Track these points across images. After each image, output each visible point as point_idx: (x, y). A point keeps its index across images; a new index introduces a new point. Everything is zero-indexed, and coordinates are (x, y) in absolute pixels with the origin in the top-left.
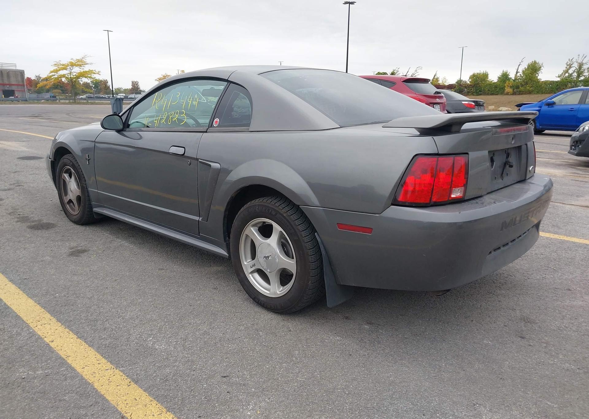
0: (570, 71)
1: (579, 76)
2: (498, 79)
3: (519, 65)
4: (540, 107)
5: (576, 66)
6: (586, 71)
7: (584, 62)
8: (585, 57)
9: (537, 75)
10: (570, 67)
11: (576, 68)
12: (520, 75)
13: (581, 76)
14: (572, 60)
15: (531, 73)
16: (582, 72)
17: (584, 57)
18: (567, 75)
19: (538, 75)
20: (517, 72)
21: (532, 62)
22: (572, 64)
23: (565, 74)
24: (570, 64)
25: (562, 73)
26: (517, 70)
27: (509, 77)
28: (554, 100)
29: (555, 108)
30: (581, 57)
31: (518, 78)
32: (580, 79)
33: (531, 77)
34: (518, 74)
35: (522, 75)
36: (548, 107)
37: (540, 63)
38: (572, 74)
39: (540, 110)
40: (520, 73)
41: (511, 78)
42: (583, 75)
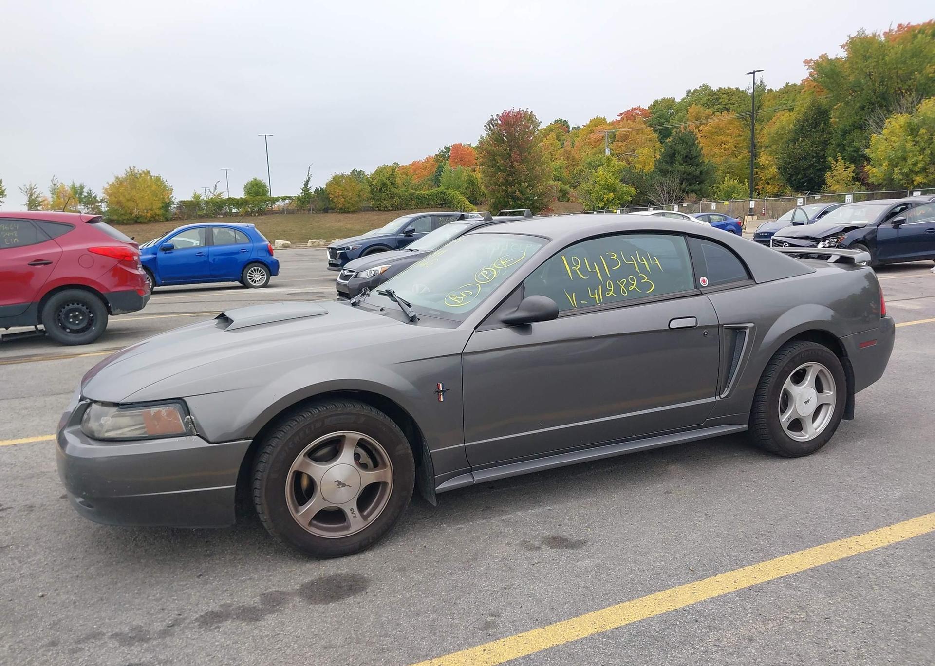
4: (155, 254)
28: (170, 242)
29: (175, 253)
36: (165, 253)
39: (156, 257)
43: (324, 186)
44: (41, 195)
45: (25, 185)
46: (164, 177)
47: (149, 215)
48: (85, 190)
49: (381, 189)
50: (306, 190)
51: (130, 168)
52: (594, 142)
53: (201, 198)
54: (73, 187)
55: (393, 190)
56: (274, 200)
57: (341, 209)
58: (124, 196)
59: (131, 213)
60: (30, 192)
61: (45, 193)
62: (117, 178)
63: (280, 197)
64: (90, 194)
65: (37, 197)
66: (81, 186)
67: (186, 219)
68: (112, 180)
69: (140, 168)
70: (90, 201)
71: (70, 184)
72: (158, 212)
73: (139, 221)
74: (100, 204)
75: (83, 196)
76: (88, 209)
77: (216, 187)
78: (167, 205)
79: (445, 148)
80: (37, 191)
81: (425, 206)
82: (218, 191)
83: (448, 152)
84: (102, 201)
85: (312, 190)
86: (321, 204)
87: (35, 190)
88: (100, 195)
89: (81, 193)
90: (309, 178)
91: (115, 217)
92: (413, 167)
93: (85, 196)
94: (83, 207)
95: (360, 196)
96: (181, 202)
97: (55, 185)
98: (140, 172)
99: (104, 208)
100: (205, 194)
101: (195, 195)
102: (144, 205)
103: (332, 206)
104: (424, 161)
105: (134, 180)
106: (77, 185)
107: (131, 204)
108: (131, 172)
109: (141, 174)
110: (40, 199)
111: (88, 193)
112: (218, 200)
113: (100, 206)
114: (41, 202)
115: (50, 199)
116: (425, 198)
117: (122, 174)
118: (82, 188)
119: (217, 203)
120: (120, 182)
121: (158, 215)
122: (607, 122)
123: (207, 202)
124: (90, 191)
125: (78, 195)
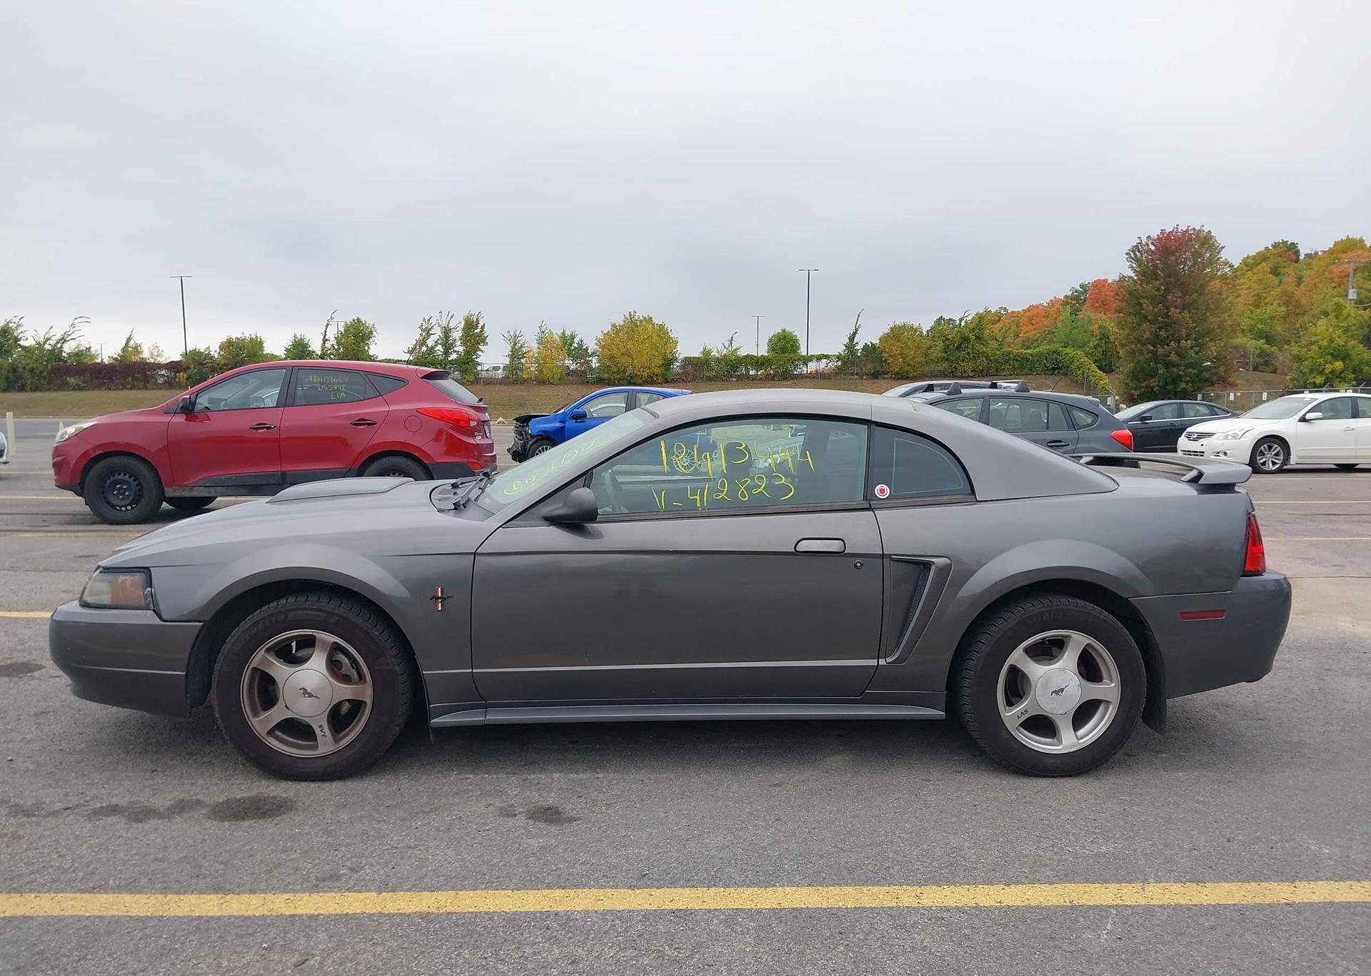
0: (430, 342)
1: (447, 353)
2: (286, 353)
3: (327, 326)
4: (564, 422)
5: (437, 333)
6: (458, 343)
7: (451, 325)
8: (452, 317)
9: (366, 348)
10: (429, 335)
11: (439, 336)
12: (333, 345)
13: (451, 353)
14: (429, 320)
15: (354, 343)
16: (452, 344)
17: (450, 316)
18: (424, 349)
19: (369, 348)
20: (325, 340)
21: (354, 320)
22: (430, 329)
23: (420, 348)
24: (427, 328)
25: (415, 346)
26: (325, 336)
27: (310, 349)
30: (444, 315)
31: (329, 352)
32: (450, 359)
33: (355, 351)
34: (328, 345)
35: (336, 347)
36: (576, 422)
37: (369, 323)
38: (433, 348)
40: (331, 343)
41: (314, 352)
42: (455, 351)
43: (876, 341)
44: (526, 345)
45: (509, 332)
46: (668, 326)
47: (645, 374)
48: (576, 340)
49: (959, 347)
50: (850, 347)
51: (630, 313)
52: (1339, 277)
53: (712, 354)
54: (563, 336)
55: (978, 347)
56: (806, 360)
57: (897, 374)
58: (619, 349)
59: (624, 372)
60: (514, 341)
61: (531, 343)
62: (614, 326)
63: (813, 356)
64: (580, 345)
65: (521, 347)
66: (571, 335)
67: (690, 382)
68: (608, 328)
69: (641, 314)
70: (580, 353)
71: (560, 333)
72: (656, 371)
73: (633, 381)
74: (590, 359)
75: (573, 348)
76: (576, 364)
77: (732, 340)
78: (668, 363)
79: (1082, 286)
80: (522, 340)
81: (1026, 371)
82: (735, 346)
83: (1085, 291)
84: (593, 354)
85: (859, 347)
86: (869, 367)
87: (519, 339)
88: (592, 346)
89: (571, 345)
90: (857, 330)
91: (606, 376)
92: (1028, 314)
93: (575, 348)
94: (571, 362)
95: (926, 355)
96: (686, 358)
97: (543, 332)
98: (641, 318)
99: (595, 363)
100: (718, 348)
101: (704, 350)
102: (642, 360)
103: (886, 368)
104: (1046, 305)
105: (634, 329)
106: (568, 333)
107: (625, 360)
108: (631, 318)
109: (640, 321)
110: (524, 350)
111: (578, 344)
112: (733, 358)
113: (590, 361)
114: (525, 353)
115: (536, 350)
116: (1027, 359)
117: (620, 321)
118: (573, 337)
119: (732, 361)
120: (616, 330)
121: (657, 375)
122: (1366, 245)
123: (718, 360)
124: (582, 341)
125: (569, 345)
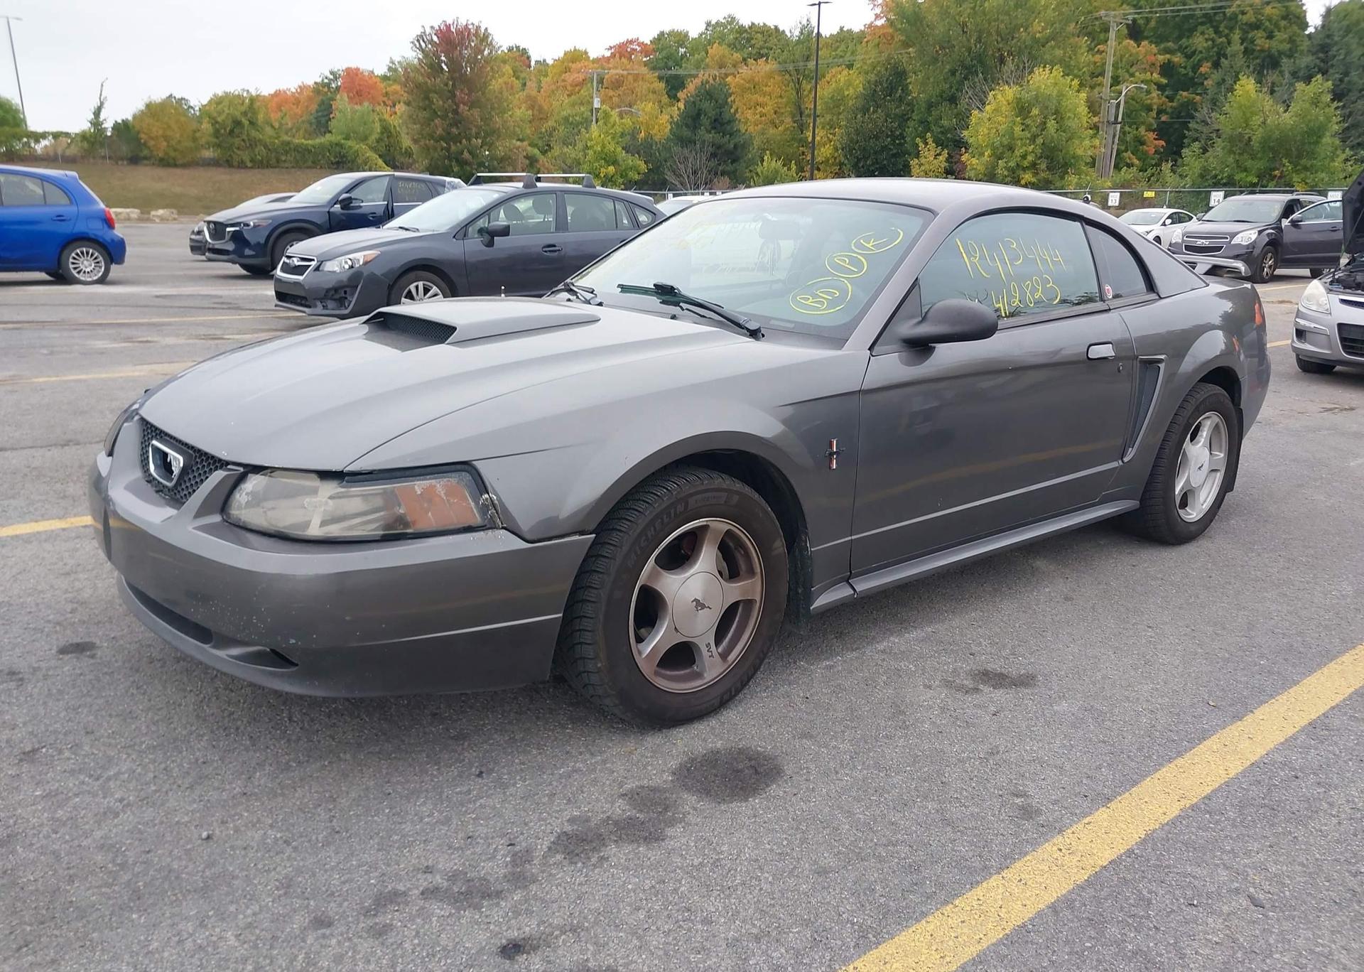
43: (130, 118)
49: (232, 131)
50: (96, 123)
52: (571, 85)
55: (254, 133)
56: (38, 137)
57: (161, 160)
63: (48, 133)
79: (332, 73)
81: (310, 163)
83: (336, 78)
85: (108, 125)
86: (125, 149)
90: (102, 104)
92: (275, 99)
95: (195, 140)
103: (145, 152)
104: (294, 91)
116: (310, 151)
122: (589, 57)
